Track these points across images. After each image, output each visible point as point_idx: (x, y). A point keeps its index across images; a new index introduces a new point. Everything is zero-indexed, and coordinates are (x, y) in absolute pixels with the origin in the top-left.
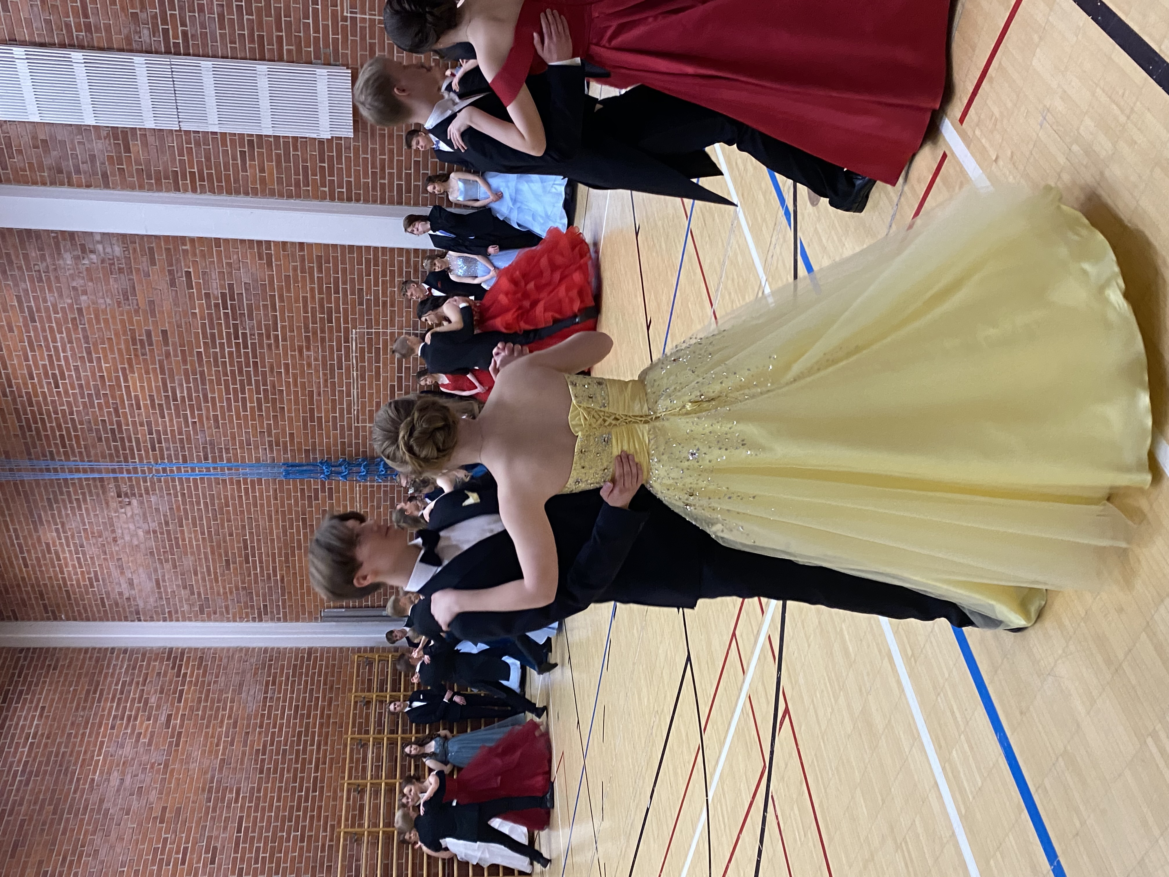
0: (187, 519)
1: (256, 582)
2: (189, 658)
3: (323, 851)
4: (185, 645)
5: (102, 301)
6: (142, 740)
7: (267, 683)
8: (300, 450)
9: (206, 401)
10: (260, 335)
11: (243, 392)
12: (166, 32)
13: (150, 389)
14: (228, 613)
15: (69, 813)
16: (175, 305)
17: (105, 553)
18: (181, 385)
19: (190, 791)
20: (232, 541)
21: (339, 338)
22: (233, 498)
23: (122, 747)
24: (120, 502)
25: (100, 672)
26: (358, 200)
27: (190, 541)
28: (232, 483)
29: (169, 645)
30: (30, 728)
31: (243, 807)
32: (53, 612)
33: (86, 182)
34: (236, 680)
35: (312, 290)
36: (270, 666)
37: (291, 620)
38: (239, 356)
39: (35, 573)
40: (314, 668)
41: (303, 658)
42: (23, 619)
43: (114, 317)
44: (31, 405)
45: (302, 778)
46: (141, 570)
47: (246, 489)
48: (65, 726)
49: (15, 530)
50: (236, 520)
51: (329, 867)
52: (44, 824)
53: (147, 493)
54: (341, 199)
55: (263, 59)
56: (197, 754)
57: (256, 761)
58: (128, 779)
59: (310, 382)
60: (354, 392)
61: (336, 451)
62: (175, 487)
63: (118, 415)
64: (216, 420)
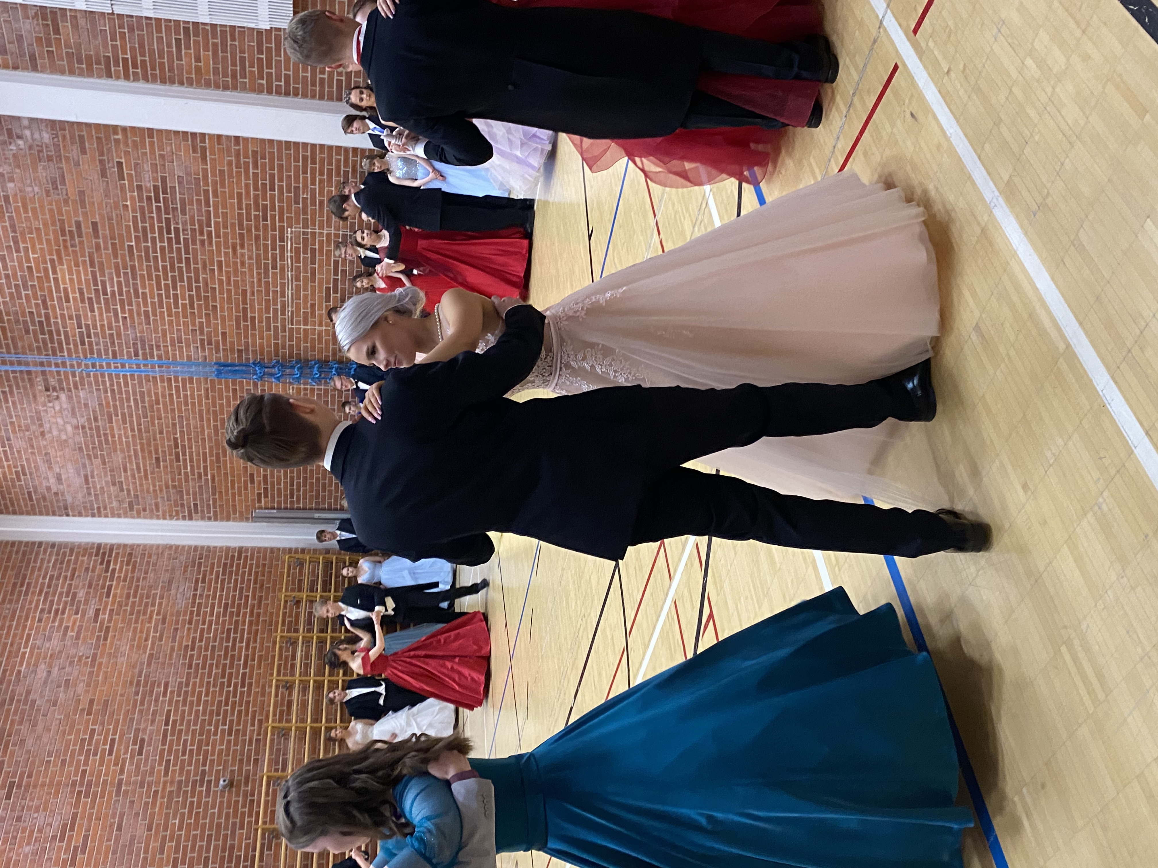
0: (117, 415)
1: (187, 481)
2: (117, 554)
3: (250, 744)
4: (114, 541)
5: (29, 189)
6: (70, 634)
7: (197, 581)
8: (232, 350)
9: (137, 296)
10: (193, 231)
11: (175, 288)
13: (80, 282)
14: (158, 510)
16: (106, 196)
17: (32, 447)
18: (111, 279)
19: (117, 685)
20: (162, 439)
21: (274, 237)
22: (164, 396)
23: (50, 639)
24: (48, 396)
25: (27, 566)
27: (120, 438)
28: (162, 381)
29: (97, 540)
31: (171, 701)
33: (13, 63)
34: (165, 577)
35: (247, 186)
36: (200, 564)
37: (222, 520)
38: (171, 251)
40: (245, 567)
41: (233, 557)
43: (42, 207)
45: (231, 674)
46: (69, 466)
47: (178, 388)
50: (167, 418)
51: (256, 761)
53: (76, 388)
54: (279, 93)
56: (125, 648)
57: (185, 656)
58: (55, 671)
59: (244, 281)
60: (289, 293)
61: (269, 352)
62: (104, 383)
63: (46, 308)
64: (147, 316)
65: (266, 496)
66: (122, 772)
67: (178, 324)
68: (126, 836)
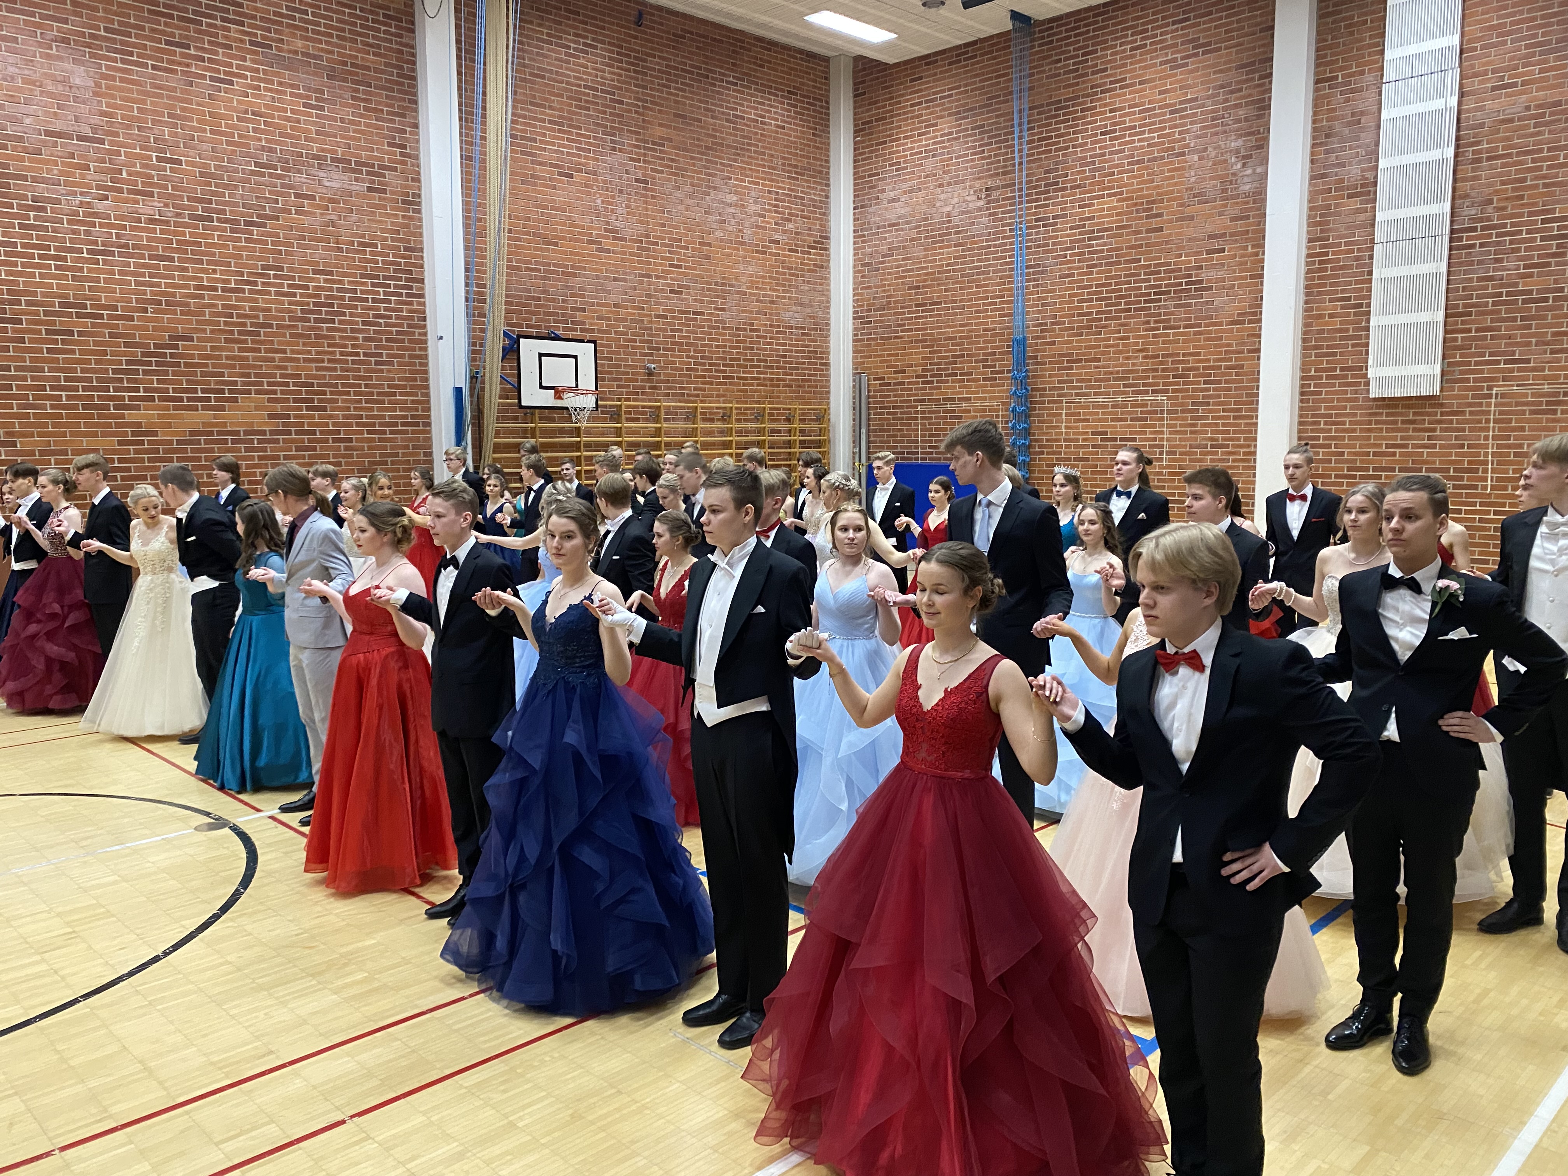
0: (963, 251)
1: (895, 314)
2: (822, 255)
3: (680, 388)
4: (832, 250)
5: (1193, 173)
6: (760, 220)
7: (803, 328)
8: (1038, 351)
9: (1088, 267)
10: (1159, 315)
11: (1097, 300)
12: (1474, 229)
13: (1099, 217)
14: (863, 289)
15: (707, 161)
16: (1190, 239)
17: (927, 176)
18: (1105, 244)
19: (722, 266)
20: (939, 291)
21: (1158, 384)
23: (756, 202)
24: (981, 190)
25: (812, 176)
26: (1302, 401)
27: (939, 254)
29: (832, 235)
30: (769, 118)
31: (711, 314)
32: (864, 130)
33: (1316, 159)
34: (805, 299)
35: (1208, 360)
36: (816, 329)
37: (854, 346)
38: (1136, 296)
39: (904, 113)
40: (815, 369)
41: (822, 358)
42: (855, 102)
43: (1176, 184)
44: (1082, 110)
45: (733, 366)
46: (908, 209)
47: (994, 304)
48: (770, 149)
49: (950, 96)
50: (962, 295)
51: (668, 395)
52: (698, 140)
53: (990, 215)
54: (1302, 386)
55: (1447, 316)
56: (751, 270)
57: (744, 324)
58: (731, 210)
59: (1110, 359)
60: (1100, 399)
61: (1036, 383)
62: (998, 239)
63: (1072, 188)
64: (1068, 276)
65: (881, 385)
66: (657, 277)
67: (1061, 303)
68: (610, 286)
